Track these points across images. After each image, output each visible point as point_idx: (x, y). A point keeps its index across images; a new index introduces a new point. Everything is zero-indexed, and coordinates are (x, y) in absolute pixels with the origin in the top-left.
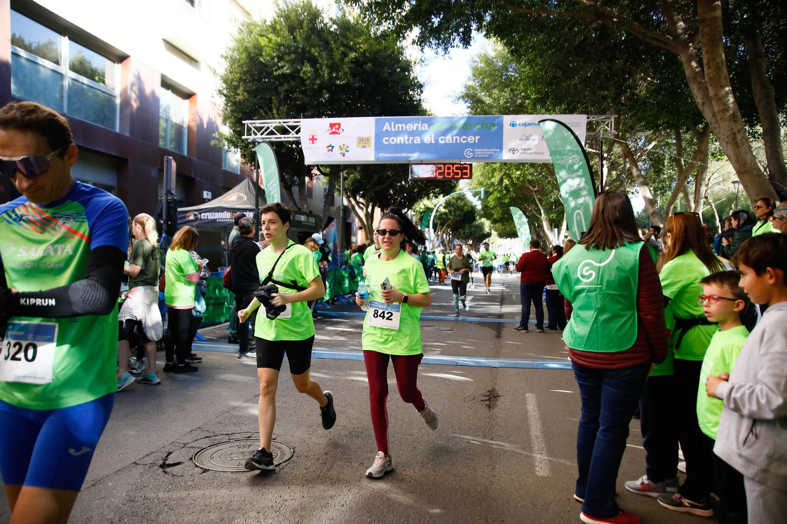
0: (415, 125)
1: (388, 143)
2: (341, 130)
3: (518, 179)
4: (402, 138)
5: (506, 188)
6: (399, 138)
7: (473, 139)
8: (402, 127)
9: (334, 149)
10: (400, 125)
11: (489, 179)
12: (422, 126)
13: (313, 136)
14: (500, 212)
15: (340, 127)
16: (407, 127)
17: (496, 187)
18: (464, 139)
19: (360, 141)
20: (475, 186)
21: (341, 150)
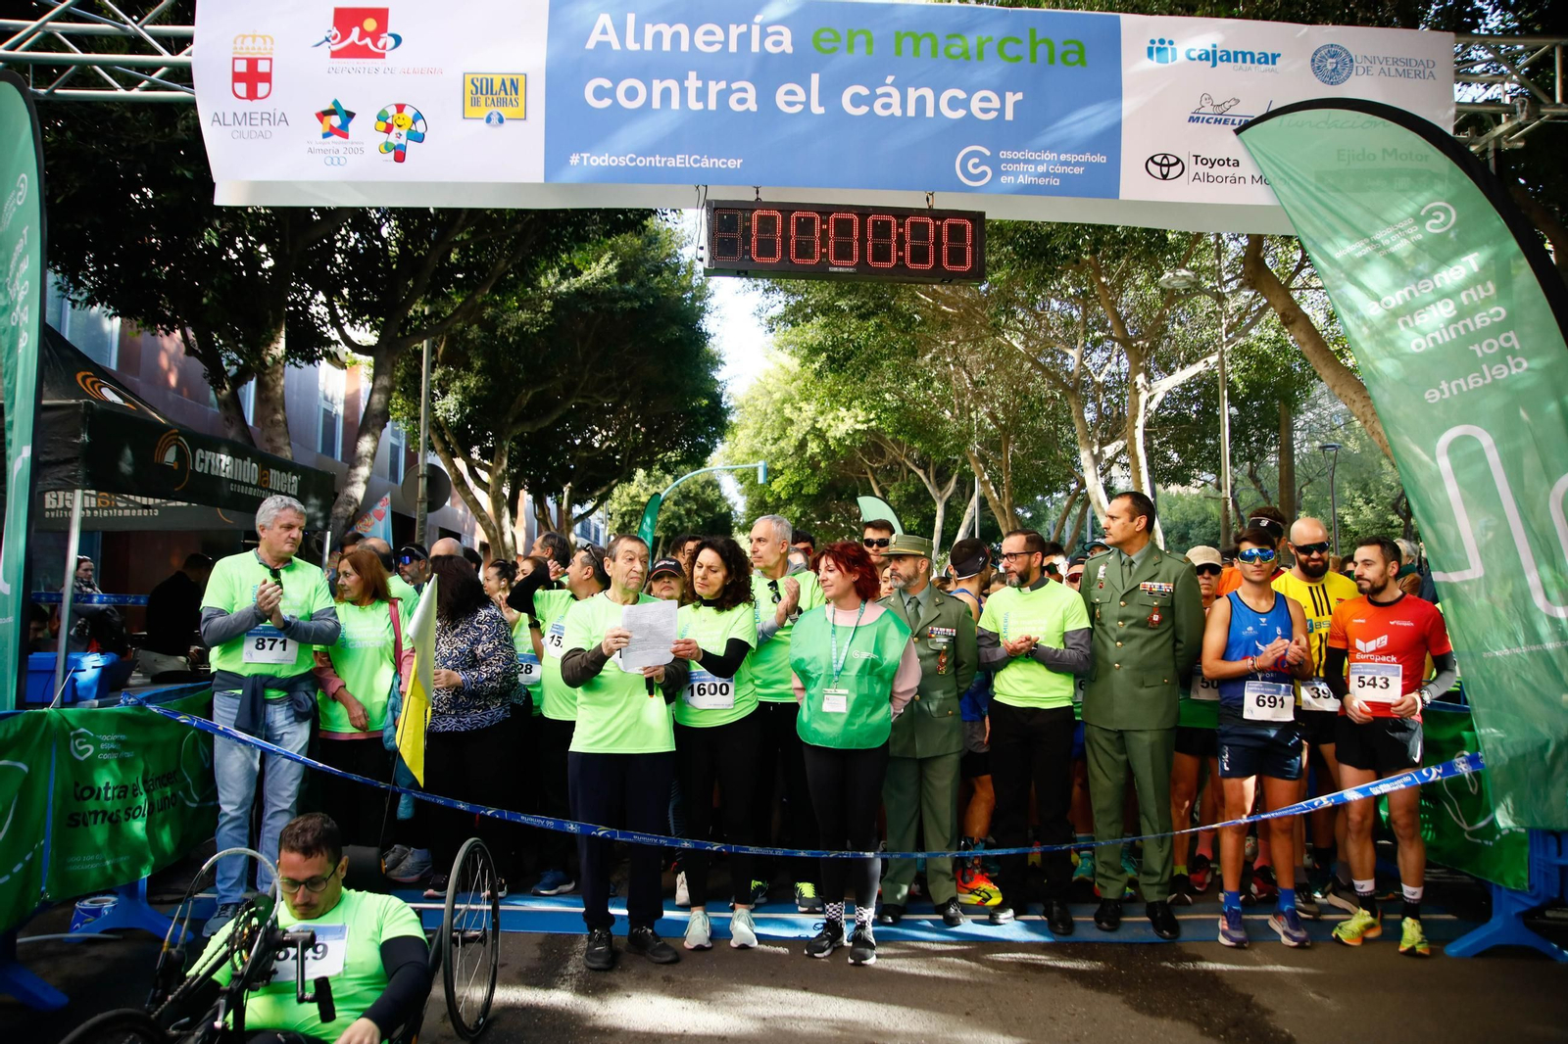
0: (735, 31)
1: (607, 102)
2: (387, 40)
3: (839, 441)
4: (672, 84)
5: (813, 464)
6: (658, 86)
7: (996, 103)
8: (676, 37)
9: (353, 126)
10: (663, 27)
11: (776, 440)
12: (764, 35)
13: (252, 63)
14: (798, 514)
15: (383, 25)
16: (700, 38)
17: (789, 461)
18: (954, 103)
19: (478, 90)
20: (745, 457)
21: (389, 129)
